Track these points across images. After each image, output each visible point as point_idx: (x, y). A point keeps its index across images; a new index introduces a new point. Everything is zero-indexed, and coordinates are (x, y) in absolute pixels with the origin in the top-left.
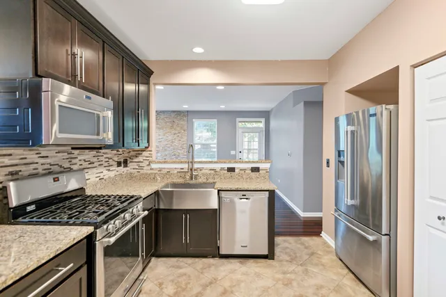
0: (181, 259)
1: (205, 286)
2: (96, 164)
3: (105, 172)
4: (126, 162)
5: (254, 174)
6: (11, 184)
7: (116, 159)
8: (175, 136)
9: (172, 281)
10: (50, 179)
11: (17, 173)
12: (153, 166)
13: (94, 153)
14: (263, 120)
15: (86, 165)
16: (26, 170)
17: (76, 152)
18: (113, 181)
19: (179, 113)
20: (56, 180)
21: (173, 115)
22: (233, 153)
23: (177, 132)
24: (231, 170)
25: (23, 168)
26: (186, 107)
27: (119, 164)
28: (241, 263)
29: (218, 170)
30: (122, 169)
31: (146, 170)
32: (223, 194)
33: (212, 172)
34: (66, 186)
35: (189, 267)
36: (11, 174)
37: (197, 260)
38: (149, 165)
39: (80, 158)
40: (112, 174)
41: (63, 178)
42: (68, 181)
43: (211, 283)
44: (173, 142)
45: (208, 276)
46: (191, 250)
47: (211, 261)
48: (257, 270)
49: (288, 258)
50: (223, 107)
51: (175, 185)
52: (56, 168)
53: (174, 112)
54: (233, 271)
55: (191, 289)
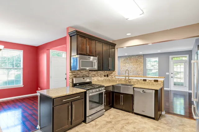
0: (121, 111)
1: (122, 120)
2: (97, 75)
3: (100, 78)
4: (108, 76)
5: (155, 83)
6: (74, 78)
7: (104, 74)
8: (138, 66)
9: (114, 115)
10: (82, 78)
11: (76, 76)
12: (116, 77)
13: (96, 72)
14: (188, 56)
15: (93, 75)
16: (78, 76)
17: (90, 72)
18: (102, 81)
19: (139, 56)
20: (84, 79)
21: (137, 57)
22: (167, 74)
23: (138, 64)
24: (145, 80)
25: (77, 75)
26: (141, 53)
27: (105, 76)
28: (142, 118)
29: (139, 80)
30: (106, 78)
31: (114, 79)
32: (135, 89)
33: (137, 81)
34: (86, 81)
35: (121, 113)
36: (75, 76)
37: (126, 112)
38: (115, 77)
39: (91, 73)
40: (102, 79)
41: (85, 78)
42: (87, 79)
43: (125, 119)
44: (137, 68)
45: (126, 117)
46: (124, 108)
47: (131, 114)
48: (146, 121)
49: (166, 123)
50: (159, 51)
51: (123, 84)
52: (85, 76)
53: (137, 55)
54: (136, 119)
55: (118, 119)
